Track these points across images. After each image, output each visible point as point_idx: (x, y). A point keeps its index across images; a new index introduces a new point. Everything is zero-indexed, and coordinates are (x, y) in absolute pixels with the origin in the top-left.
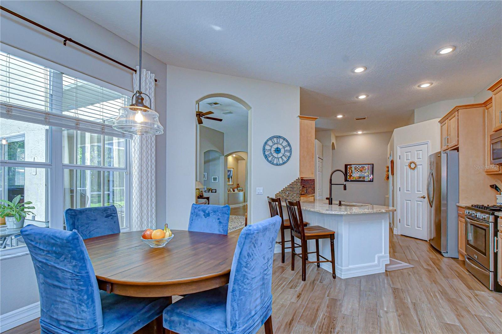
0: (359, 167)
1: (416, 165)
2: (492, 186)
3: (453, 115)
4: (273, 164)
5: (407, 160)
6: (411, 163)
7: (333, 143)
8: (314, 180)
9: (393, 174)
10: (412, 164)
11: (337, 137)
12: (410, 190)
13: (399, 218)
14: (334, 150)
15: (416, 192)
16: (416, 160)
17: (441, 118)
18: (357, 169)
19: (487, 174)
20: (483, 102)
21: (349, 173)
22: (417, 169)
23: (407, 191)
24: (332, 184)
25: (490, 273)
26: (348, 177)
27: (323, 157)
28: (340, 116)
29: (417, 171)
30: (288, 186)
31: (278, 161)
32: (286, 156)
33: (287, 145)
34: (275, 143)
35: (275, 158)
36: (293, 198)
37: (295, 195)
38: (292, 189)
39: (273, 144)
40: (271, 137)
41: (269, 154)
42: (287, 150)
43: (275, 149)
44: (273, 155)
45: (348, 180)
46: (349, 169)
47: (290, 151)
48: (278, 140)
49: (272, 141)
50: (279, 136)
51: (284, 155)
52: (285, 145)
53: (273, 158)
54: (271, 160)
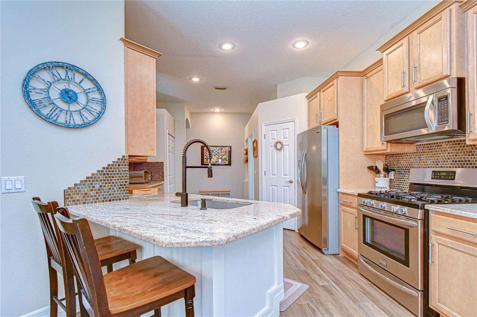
0: (216, 149)
1: (282, 145)
2: (370, 168)
3: (331, 84)
4: (55, 124)
5: (272, 139)
6: (277, 143)
7: (187, 119)
8: (163, 163)
9: (256, 156)
10: (279, 144)
11: (191, 113)
12: (276, 174)
14: (188, 129)
15: (283, 176)
16: (282, 140)
17: (308, 93)
18: (215, 151)
19: (364, 154)
20: (362, 70)
21: (206, 156)
22: (284, 150)
23: (273, 175)
24: (187, 167)
25: (418, 294)
26: (205, 160)
27: (174, 134)
28: (196, 79)
29: (284, 152)
30: (98, 172)
31: (70, 119)
32: (91, 110)
33: (93, 88)
34: (61, 78)
35: (60, 111)
36: (112, 195)
37: (115, 189)
38: (110, 177)
39: (56, 79)
40: (48, 62)
41: (41, 101)
42: (94, 98)
43: (61, 91)
44: (54, 104)
45: (205, 163)
46: (206, 152)
47: (101, 102)
48: (70, 74)
49: (52, 73)
50: (73, 66)
51: (86, 109)
52: (90, 89)
53: (55, 111)
54: (48, 116)
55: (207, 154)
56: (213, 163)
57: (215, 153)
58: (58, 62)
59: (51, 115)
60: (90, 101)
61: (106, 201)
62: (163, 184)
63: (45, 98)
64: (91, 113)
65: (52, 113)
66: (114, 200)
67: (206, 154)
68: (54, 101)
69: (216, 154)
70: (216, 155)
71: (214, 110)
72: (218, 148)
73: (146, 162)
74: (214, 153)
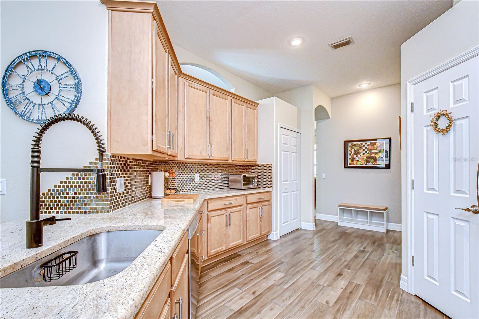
0: (366, 144)
4: (29, 121)
5: (428, 110)
6: (439, 117)
7: (320, 106)
8: (272, 165)
10: (442, 118)
11: (332, 99)
12: (436, 187)
13: (411, 253)
15: (453, 194)
16: (451, 106)
18: (364, 148)
22: (454, 130)
26: (350, 161)
28: (296, 42)
29: (454, 135)
30: (72, 176)
31: (42, 114)
32: (63, 100)
33: (66, 72)
34: (35, 69)
35: (33, 106)
36: (88, 206)
37: (92, 198)
38: (85, 182)
39: (30, 71)
40: (23, 54)
41: (17, 98)
42: (66, 85)
43: (34, 83)
44: (28, 99)
45: (349, 165)
46: (351, 149)
47: (74, 88)
48: (43, 61)
49: (27, 65)
50: (45, 52)
51: (58, 99)
52: (62, 75)
53: (28, 106)
54: (23, 113)
55: (352, 152)
56: (361, 164)
57: (364, 150)
58: (31, 52)
59: (25, 111)
60: (62, 89)
61: (81, 212)
62: (271, 191)
63: (20, 94)
64: (63, 104)
65: (26, 110)
66: (89, 212)
67: (350, 153)
68: (28, 96)
69: (366, 152)
70: (366, 154)
71: (359, 86)
72: (368, 143)
73: (256, 165)
74: (362, 150)
